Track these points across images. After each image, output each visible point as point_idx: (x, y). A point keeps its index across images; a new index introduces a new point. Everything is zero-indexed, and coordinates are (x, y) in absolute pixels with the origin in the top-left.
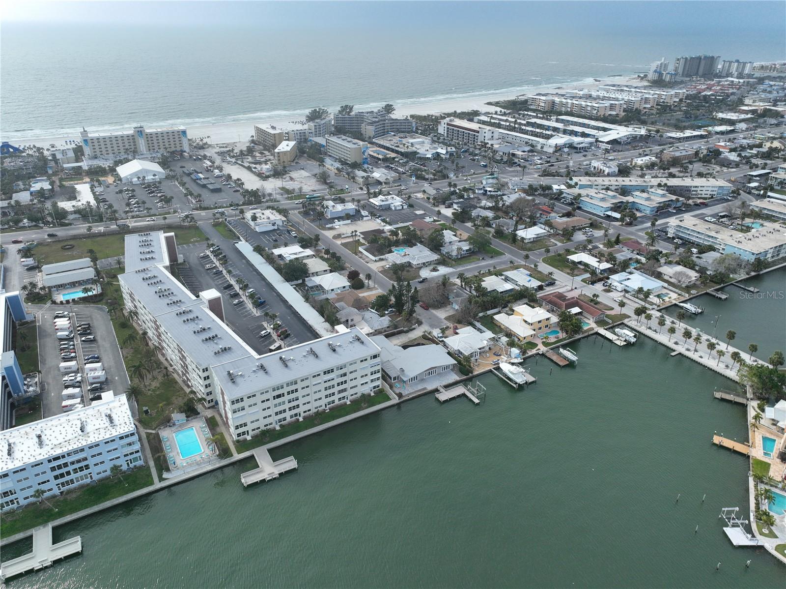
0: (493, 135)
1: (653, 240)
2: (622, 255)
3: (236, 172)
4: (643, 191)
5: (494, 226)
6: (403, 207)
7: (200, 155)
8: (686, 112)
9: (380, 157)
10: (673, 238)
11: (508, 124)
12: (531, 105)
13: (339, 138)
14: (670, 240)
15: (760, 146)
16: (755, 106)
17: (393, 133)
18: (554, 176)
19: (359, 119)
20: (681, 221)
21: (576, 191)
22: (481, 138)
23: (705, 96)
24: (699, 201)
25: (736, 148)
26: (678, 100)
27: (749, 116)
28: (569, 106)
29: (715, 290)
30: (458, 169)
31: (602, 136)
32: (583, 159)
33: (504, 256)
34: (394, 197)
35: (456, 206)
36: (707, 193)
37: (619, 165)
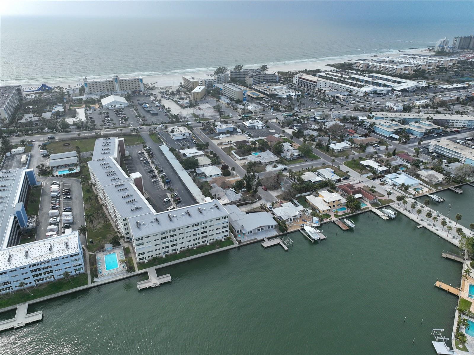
0: (325, 85)
1: (418, 153)
2: (396, 162)
3: (168, 104)
4: (417, 122)
5: (317, 141)
6: (263, 128)
7: (149, 93)
9: (254, 96)
10: (432, 153)
11: (337, 78)
12: (354, 66)
13: (231, 85)
17: (264, 83)
18: (360, 111)
19: (245, 74)
20: (438, 142)
21: (372, 121)
22: (318, 86)
24: (454, 129)
28: (378, 68)
29: (455, 187)
30: (301, 105)
31: (397, 87)
32: (382, 100)
33: (320, 160)
34: (258, 121)
35: (295, 128)
36: (460, 124)
37: (404, 105)
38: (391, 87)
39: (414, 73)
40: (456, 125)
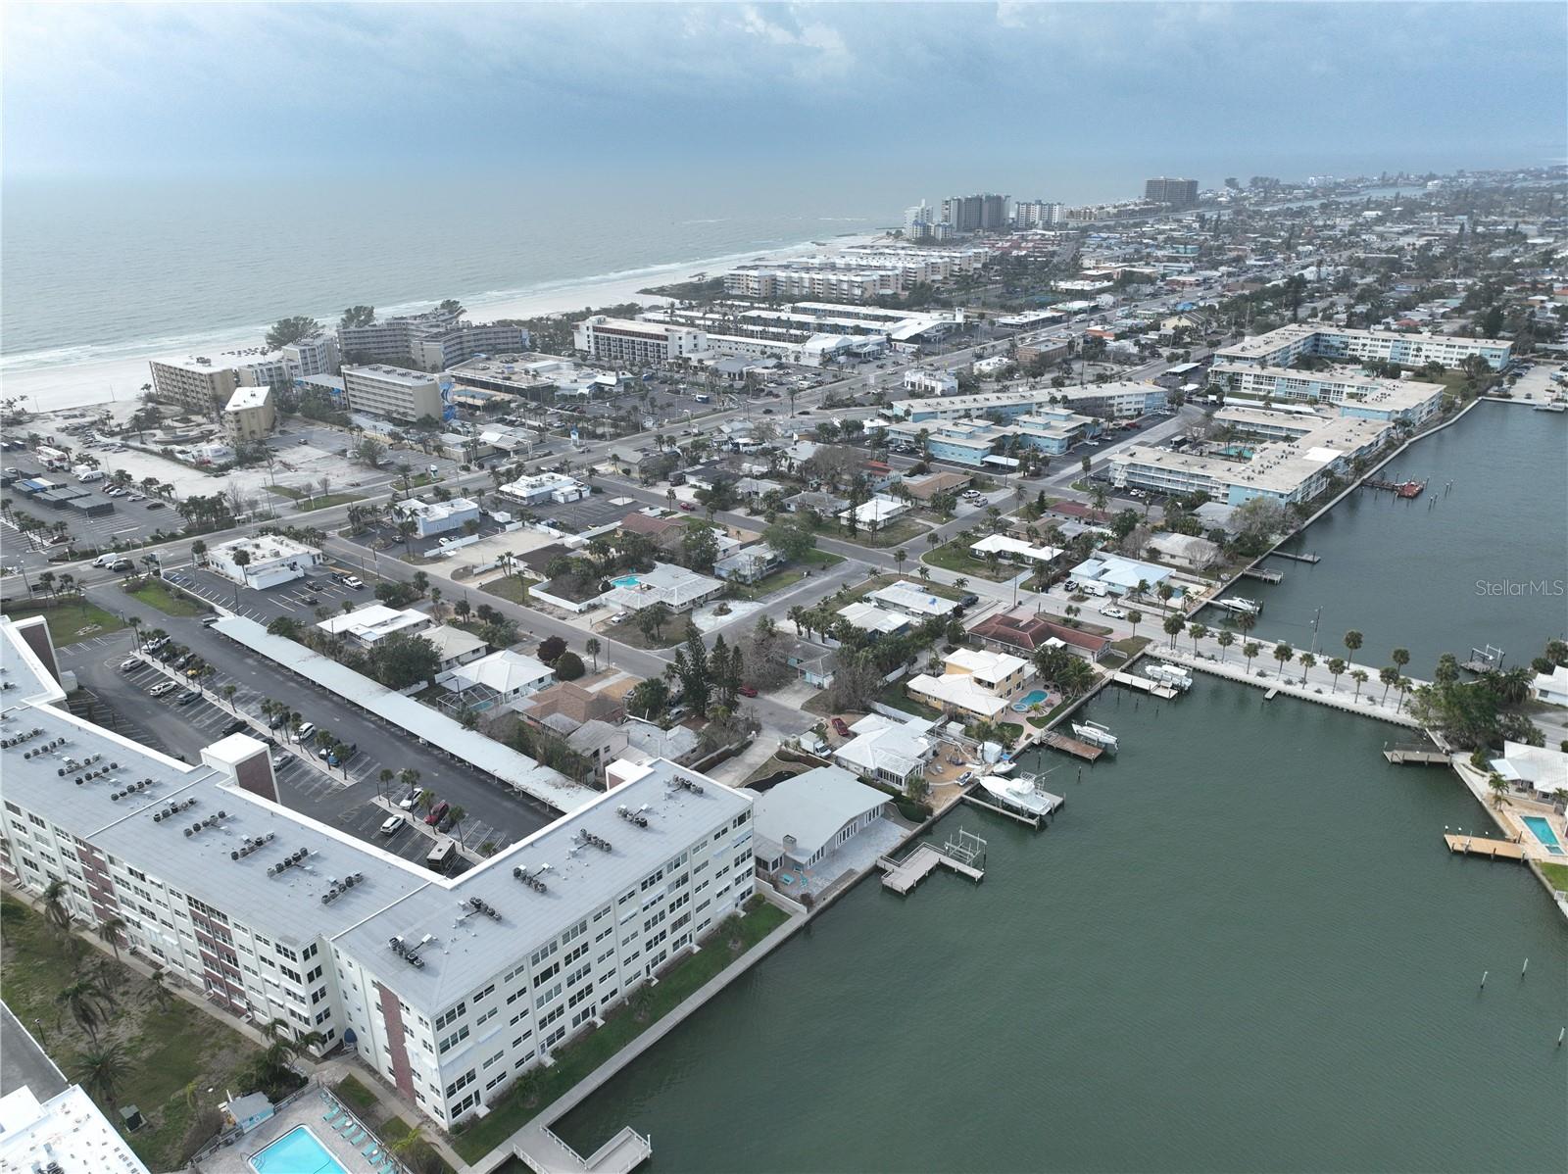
0: (695, 342)
5: (793, 508)
6: (581, 496)
8: (1006, 284)
10: (1126, 488)
15: (1156, 327)
16: (1105, 268)
17: (483, 356)
18: (848, 406)
20: (1131, 455)
23: (1018, 257)
24: (1124, 423)
25: (1123, 333)
26: (979, 266)
27: (1106, 284)
30: (657, 412)
35: (693, 480)
36: (1129, 407)
37: (957, 376)
38: (878, 332)
39: (907, 293)
40: (1121, 410)
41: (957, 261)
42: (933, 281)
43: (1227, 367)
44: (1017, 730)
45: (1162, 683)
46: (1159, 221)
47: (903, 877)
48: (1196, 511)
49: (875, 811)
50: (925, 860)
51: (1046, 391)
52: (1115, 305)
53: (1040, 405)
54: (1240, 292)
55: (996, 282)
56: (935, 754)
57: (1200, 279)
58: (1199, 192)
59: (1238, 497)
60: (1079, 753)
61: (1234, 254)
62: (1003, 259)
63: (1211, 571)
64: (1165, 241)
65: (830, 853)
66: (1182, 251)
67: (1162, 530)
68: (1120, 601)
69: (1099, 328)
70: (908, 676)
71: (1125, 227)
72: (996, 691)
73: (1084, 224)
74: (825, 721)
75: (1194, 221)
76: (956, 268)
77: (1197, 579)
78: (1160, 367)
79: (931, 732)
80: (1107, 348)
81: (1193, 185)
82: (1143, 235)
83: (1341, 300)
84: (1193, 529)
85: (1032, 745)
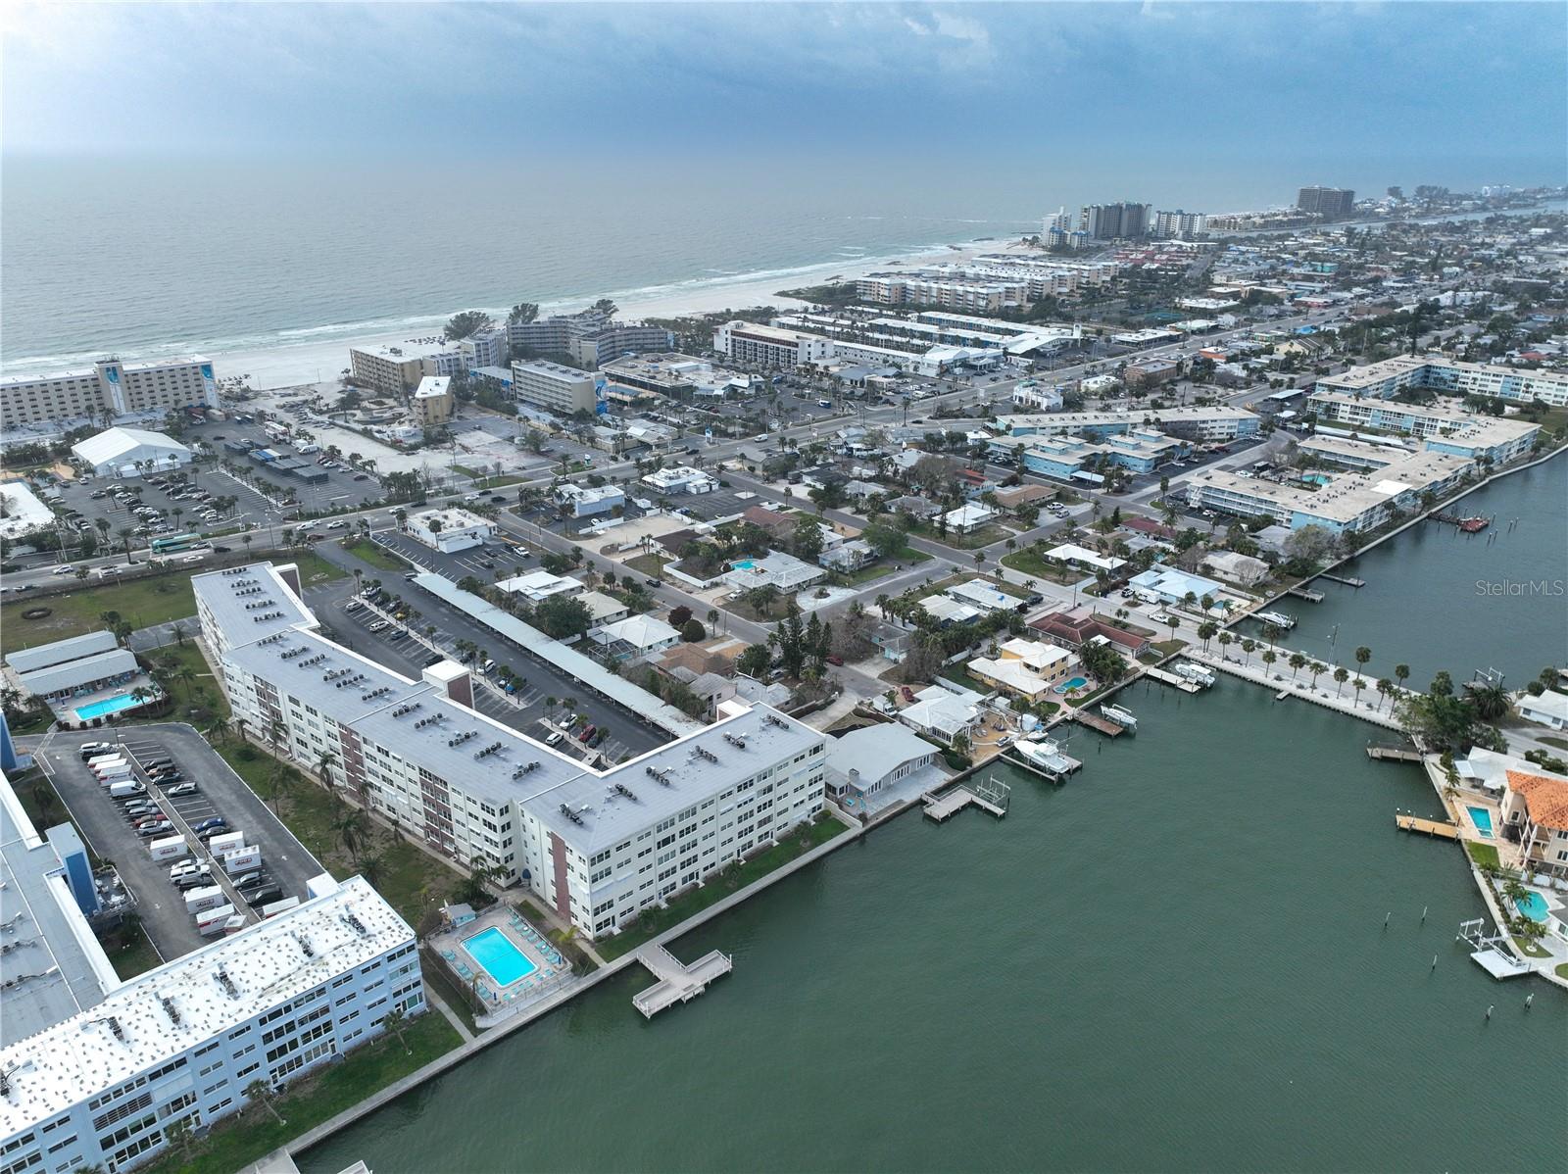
0: (822, 350)
1: (1172, 514)
2: (1134, 543)
3: (344, 442)
4: (1123, 433)
5: (893, 510)
6: (711, 489)
7: (249, 413)
8: (1131, 299)
9: (627, 398)
10: (1200, 510)
11: (838, 329)
12: (864, 294)
13: (538, 365)
14: (1197, 512)
15: (1269, 351)
16: (1235, 286)
17: (632, 354)
18: (957, 417)
20: (1206, 478)
21: (1011, 440)
22: (802, 357)
23: (1149, 271)
24: (1214, 446)
25: (1236, 355)
26: (1108, 279)
27: (1232, 303)
29: (1300, 587)
30: (787, 414)
32: (992, 385)
33: (932, 561)
34: (691, 470)
35: (807, 480)
36: (1222, 431)
37: (1063, 393)
38: (997, 345)
39: (1031, 305)
40: (1211, 434)
41: (1086, 274)
42: (1059, 293)
43: (1325, 396)
44: (1054, 707)
45: (1188, 679)
46: (1305, 234)
47: (940, 809)
48: (1257, 534)
49: (925, 759)
50: (960, 798)
51: (1143, 412)
52: (1237, 325)
53: (1134, 426)
54: (1366, 317)
55: (1121, 297)
56: (982, 720)
57: (1330, 301)
58: (1355, 201)
59: (1299, 523)
60: (1103, 729)
61: (1371, 275)
62: (1133, 272)
63: (1259, 588)
64: (1305, 258)
65: (883, 787)
66: (1319, 268)
67: (1224, 548)
68: (1168, 608)
69: (1212, 350)
70: (970, 658)
71: (1269, 239)
72: (1041, 675)
73: (1227, 235)
74: (896, 689)
75: (1342, 235)
76: (1084, 281)
77: (1243, 594)
78: (1261, 393)
79: (982, 703)
80: (1217, 371)
81: (1349, 195)
82: (1285, 250)
83: (1469, 328)
84: (1250, 550)
85: (1066, 721)
